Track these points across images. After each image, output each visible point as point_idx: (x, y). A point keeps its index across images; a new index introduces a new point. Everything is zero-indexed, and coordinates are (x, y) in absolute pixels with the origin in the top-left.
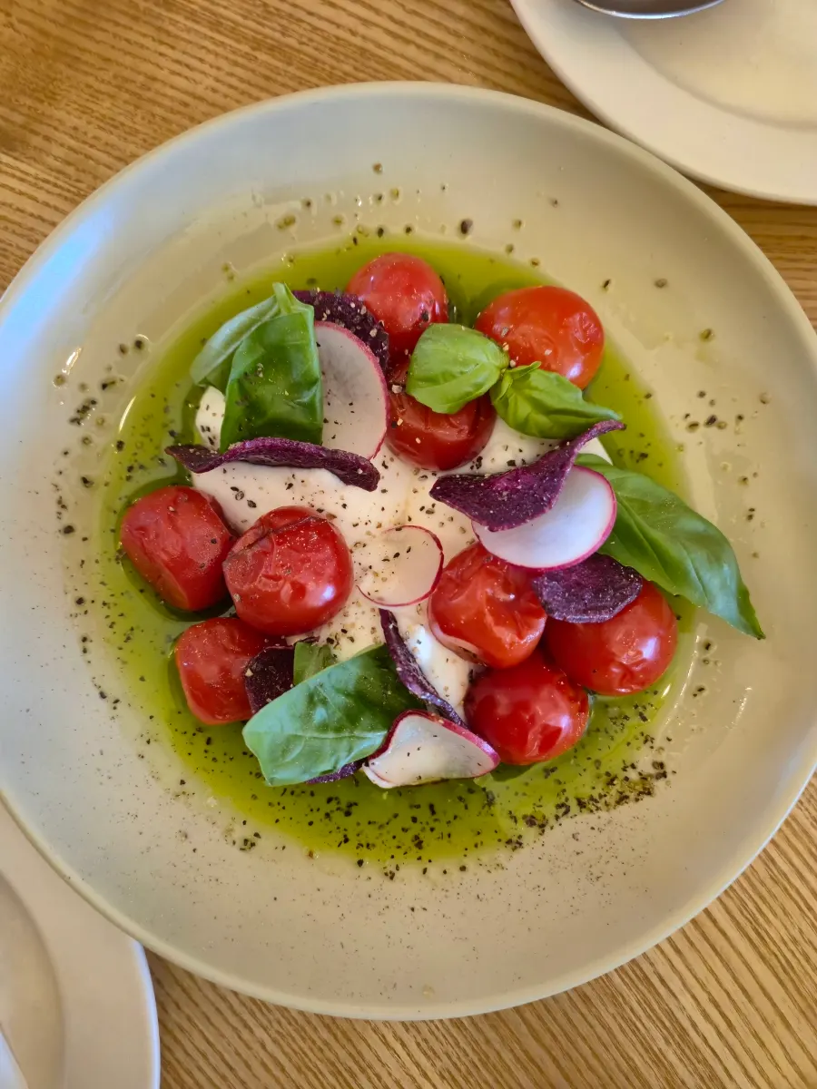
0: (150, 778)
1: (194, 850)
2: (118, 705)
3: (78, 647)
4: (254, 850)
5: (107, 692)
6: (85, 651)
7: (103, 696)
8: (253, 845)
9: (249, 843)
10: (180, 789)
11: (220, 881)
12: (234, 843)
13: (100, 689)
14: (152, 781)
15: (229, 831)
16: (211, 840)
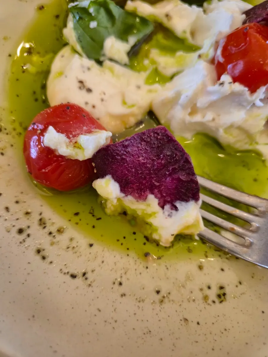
0: (138, 304)
1: (198, 323)
2: (86, 276)
3: (38, 258)
4: (227, 297)
5: (75, 272)
6: (44, 258)
7: (73, 276)
8: (224, 294)
9: (222, 295)
10: (159, 297)
11: (227, 329)
12: (214, 302)
13: (70, 274)
14: (141, 304)
15: (206, 298)
16: (201, 311)
